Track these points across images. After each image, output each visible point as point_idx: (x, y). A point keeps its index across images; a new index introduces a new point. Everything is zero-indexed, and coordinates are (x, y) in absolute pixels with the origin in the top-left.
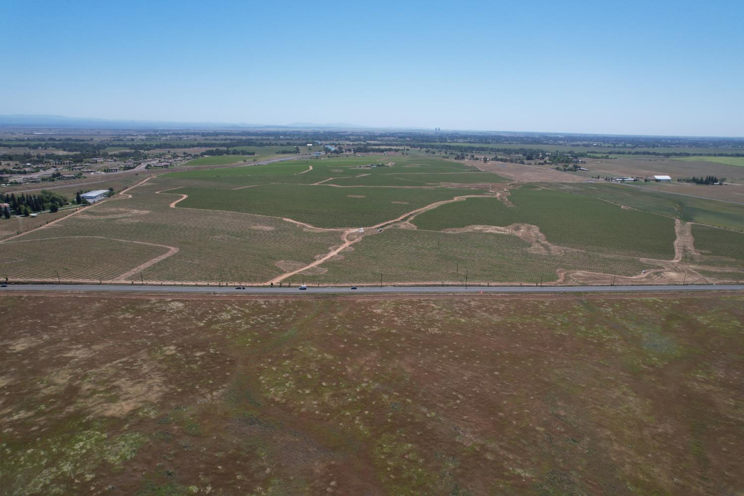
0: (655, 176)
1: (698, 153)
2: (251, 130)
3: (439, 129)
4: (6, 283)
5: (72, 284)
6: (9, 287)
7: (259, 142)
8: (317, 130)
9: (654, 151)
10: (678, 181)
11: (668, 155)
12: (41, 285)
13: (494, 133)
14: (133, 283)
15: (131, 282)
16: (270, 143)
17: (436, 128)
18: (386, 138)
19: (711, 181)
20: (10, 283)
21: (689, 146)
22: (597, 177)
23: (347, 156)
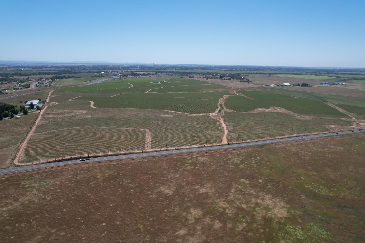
0: (284, 83)
1: (280, 73)
2: (57, 65)
3: (153, 63)
4: (88, 157)
5: (127, 154)
6: (91, 160)
7: (73, 71)
8: (95, 64)
9: (263, 72)
10: (293, 85)
11: (270, 74)
12: (109, 157)
13: (181, 65)
14: (160, 150)
15: (159, 150)
16: (80, 72)
17: (152, 63)
18: (136, 68)
19: (305, 85)
20: (91, 157)
21: (270, 70)
22: (262, 84)
23: (133, 78)
